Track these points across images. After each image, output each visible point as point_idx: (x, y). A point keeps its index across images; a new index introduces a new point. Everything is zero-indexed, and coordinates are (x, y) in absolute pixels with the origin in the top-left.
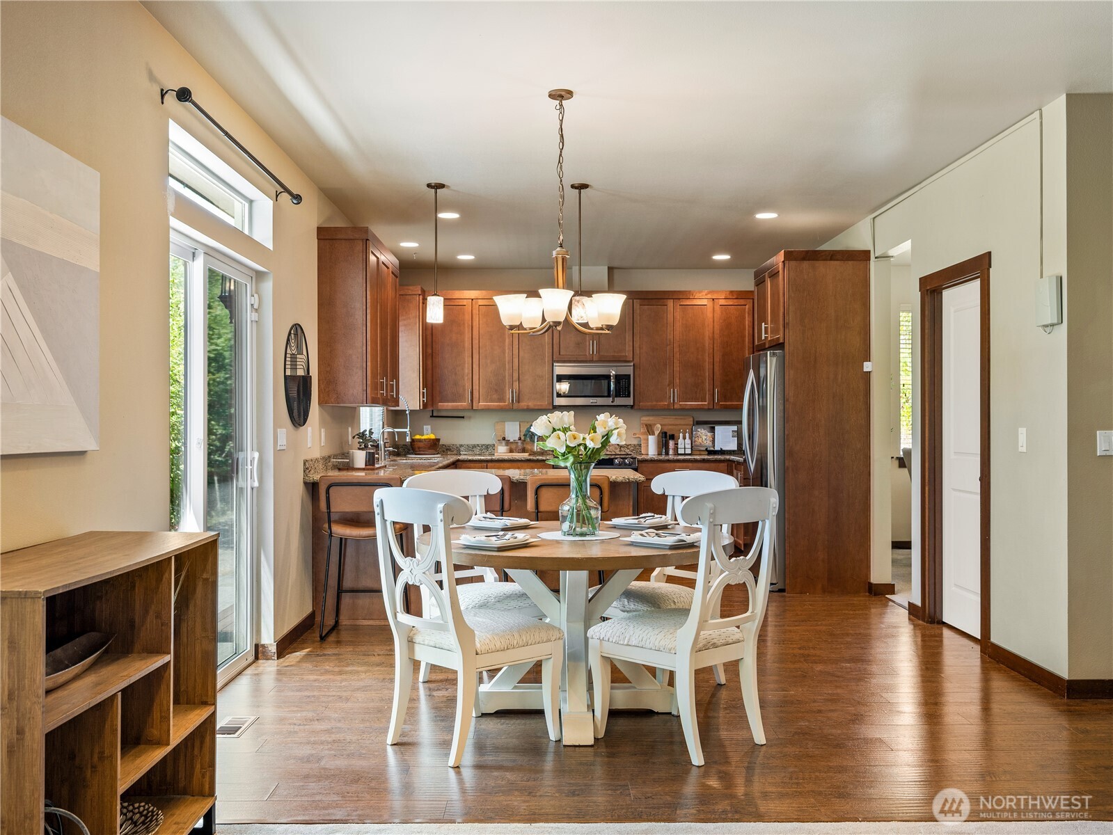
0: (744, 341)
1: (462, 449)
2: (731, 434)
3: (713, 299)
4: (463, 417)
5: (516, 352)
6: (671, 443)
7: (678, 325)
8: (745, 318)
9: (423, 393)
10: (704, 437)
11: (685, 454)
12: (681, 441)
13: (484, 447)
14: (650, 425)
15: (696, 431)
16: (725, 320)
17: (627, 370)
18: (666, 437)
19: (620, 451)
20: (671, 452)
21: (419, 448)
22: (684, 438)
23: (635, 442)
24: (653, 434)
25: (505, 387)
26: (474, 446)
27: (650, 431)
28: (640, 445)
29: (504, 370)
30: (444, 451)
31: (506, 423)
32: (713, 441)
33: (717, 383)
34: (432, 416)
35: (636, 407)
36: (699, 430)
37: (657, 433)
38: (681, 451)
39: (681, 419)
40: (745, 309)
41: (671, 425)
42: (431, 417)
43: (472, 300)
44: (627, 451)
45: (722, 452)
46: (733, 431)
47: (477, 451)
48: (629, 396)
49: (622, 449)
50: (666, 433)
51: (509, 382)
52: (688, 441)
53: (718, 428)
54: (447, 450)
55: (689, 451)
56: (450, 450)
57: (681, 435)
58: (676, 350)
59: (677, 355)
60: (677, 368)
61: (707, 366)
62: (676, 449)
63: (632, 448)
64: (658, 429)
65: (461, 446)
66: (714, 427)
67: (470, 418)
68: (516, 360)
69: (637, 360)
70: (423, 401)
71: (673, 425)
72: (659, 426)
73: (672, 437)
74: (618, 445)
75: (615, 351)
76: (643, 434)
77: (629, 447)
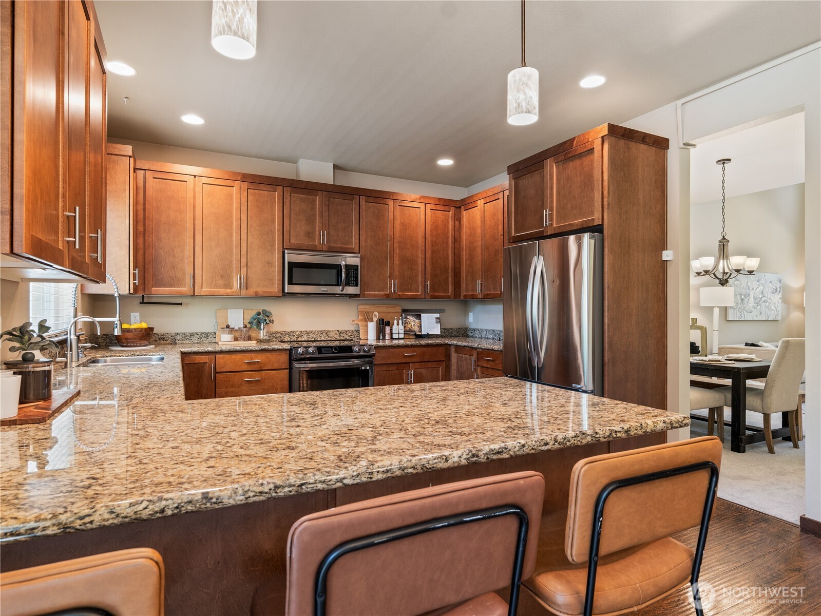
0: (448, 242)
1: (178, 337)
2: (435, 320)
3: (425, 203)
4: (181, 304)
5: (244, 236)
6: (388, 329)
7: (398, 222)
8: (448, 222)
9: (135, 274)
10: (413, 324)
11: (399, 339)
12: (395, 327)
13: (203, 335)
14: (368, 313)
15: (406, 318)
16: (433, 223)
17: (353, 260)
18: (383, 324)
19: (340, 336)
20: (387, 337)
21: (127, 339)
22: (398, 324)
23: (353, 328)
24: (372, 321)
25: (232, 272)
26: (192, 335)
27: (368, 318)
28: (358, 331)
29: (231, 255)
30: (156, 341)
31: (229, 311)
32: (420, 327)
33: (428, 276)
34: (142, 302)
35: (361, 296)
36: (408, 317)
37: (375, 320)
38: (395, 336)
39: (391, 307)
40: (449, 215)
41: (384, 313)
42: (140, 303)
43: (195, 176)
44: (346, 336)
45: (428, 336)
46: (436, 318)
47: (195, 339)
48: (357, 285)
49: (341, 334)
50: (383, 320)
51: (236, 268)
52: (401, 327)
53: (423, 316)
54: (160, 339)
55: (402, 336)
56: (163, 339)
57: (395, 322)
58: (396, 245)
59: (397, 250)
60: (396, 262)
61: (420, 261)
62: (391, 333)
63: (351, 334)
64: (376, 316)
65: (177, 334)
66: (420, 315)
67: (187, 304)
68: (244, 245)
69: (362, 251)
70: (134, 284)
71: (386, 313)
72: (376, 313)
73: (388, 324)
74: (338, 331)
75: (343, 243)
76: (361, 321)
77: (348, 333)
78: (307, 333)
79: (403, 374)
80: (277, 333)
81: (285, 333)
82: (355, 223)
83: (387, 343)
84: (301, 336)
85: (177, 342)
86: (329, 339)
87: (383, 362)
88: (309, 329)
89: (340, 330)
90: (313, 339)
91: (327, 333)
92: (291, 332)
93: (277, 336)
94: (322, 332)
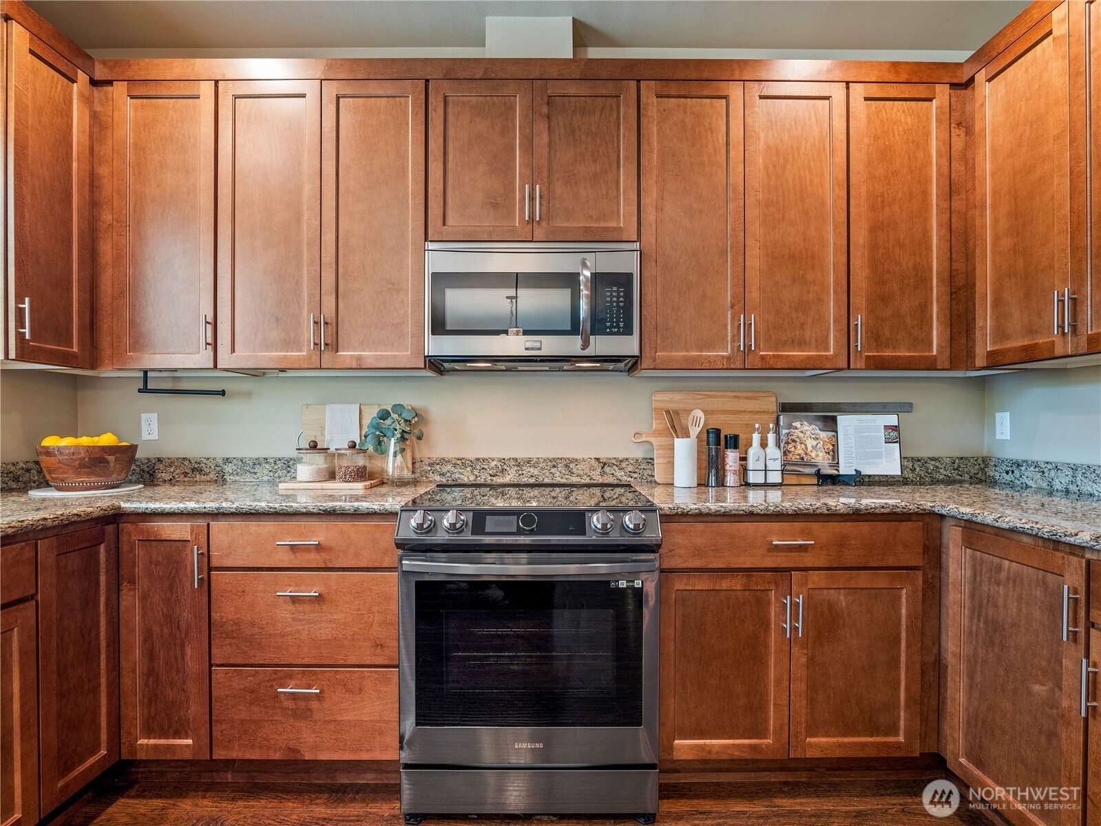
0: (925, 194)
1: (229, 468)
2: (882, 434)
3: (847, 83)
4: (223, 393)
6: (732, 457)
7: (757, 147)
8: (927, 134)
9: (21, 312)
10: (810, 443)
11: (766, 485)
12: (754, 452)
13: (280, 464)
14: (677, 413)
15: (790, 426)
16: (876, 138)
17: (625, 261)
18: (718, 443)
19: (603, 474)
20: (731, 479)
22: (764, 445)
23: (639, 453)
24: (686, 435)
25: (301, 310)
26: (257, 462)
27: (675, 425)
28: (650, 461)
29: (300, 267)
30: (185, 474)
31: (328, 408)
32: (834, 453)
33: (859, 300)
34: (145, 390)
35: (646, 363)
36: (797, 424)
37: (694, 431)
38: (753, 478)
39: (747, 398)
40: (929, 109)
41: (724, 412)
42: (140, 391)
44: (619, 474)
45: (860, 480)
46: (886, 427)
48: (628, 331)
49: (607, 469)
50: (718, 432)
51: (310, 296)
52: (773, 452)
53: (843, 420)
54: (193, 470)
55: (775, 478)
56: (200, 471)
57: (756, 437)
58: (753, 213)
59: (755, 228)
60: (755, 262)
61: (832, 256)
62: (744, 470)
63: (630, 468)
64: (697, 421)
65: (227, 461)
66: (834, 419)
68: (329, 237)
69: (649, 236)
71: (730, 412)
72: (699, 414)
73: (733, 442)
74: (598, 459)
75: (591, 217)
76: (657, 433)
77: (624, 465)
78: (518, 463)
79: (769, 603)
80: (443, 461)
81: (462, 463)
82: (626, 158)
83: (731, 501)
84: (503, 471)
85: (227, 477)
86: (574, 480)
87: (697, 563)
88: (521, 454)
89: (603, 456)
90: (532, 481)
91: (568, 463)
92: (478, 459)
93: (444, 470)
94: (554, 463)
